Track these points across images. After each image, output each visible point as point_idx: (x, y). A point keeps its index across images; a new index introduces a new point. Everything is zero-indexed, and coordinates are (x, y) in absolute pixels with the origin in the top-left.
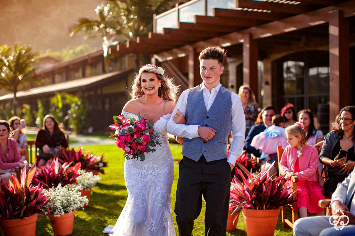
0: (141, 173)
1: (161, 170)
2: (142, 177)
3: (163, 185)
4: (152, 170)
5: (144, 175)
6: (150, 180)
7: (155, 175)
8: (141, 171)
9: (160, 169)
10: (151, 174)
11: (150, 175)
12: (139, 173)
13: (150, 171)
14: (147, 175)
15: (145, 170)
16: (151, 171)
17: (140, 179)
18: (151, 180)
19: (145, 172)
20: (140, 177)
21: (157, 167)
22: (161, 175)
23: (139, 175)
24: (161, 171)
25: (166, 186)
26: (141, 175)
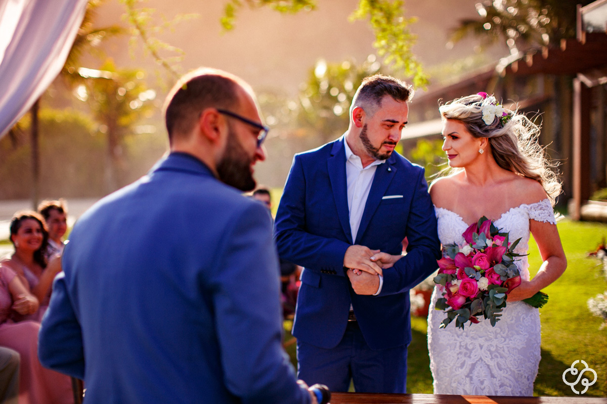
0: (458, 344)
1: (505, 341)
2: (460, 353)
3: (506, 375)
4: (484, 338)
5: (466, 348)
6: (479, 361)
7: (489, 350)
8: (460, 340)
9: (502, 337)
10: (481, 347)
11: (479, 348)
12: (456, 343)
13: (480, 339)
14: (473, 349)
15: (467, 336)
16: (481, 341)
17: (458, 358)
18: (482, 360)
19: (468, 340)
20: (458, 352)
21: (496, 332)
22: (504, 351)
23: (455, 347)
24: (506, 343)
25: (512, 379)
26: (460, 349)
